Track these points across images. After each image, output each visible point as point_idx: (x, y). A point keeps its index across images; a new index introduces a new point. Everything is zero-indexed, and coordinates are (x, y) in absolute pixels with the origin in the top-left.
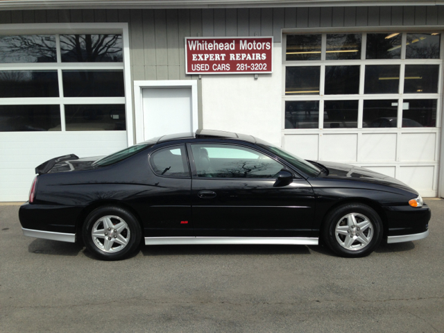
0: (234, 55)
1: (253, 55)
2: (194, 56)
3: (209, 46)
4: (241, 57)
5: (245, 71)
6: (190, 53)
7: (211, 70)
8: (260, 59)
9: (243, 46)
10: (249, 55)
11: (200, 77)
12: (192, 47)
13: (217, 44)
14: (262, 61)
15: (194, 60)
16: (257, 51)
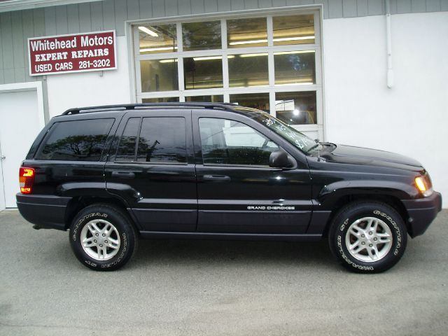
0: (75, 52)
1: (95, 51)
2: (37, 57)
3: (51, 46)
4: (83, 54)
5: (87, 68)
6: (33, 54)
7: (54, 70)
8: (102, 55)
9: (84, 42)
10: (91, 51)
11: (44, 78)
12: (35, 47)
13: (58, 42)
14: (105, 57)
15: (37, 60)
16: (99, 47)
